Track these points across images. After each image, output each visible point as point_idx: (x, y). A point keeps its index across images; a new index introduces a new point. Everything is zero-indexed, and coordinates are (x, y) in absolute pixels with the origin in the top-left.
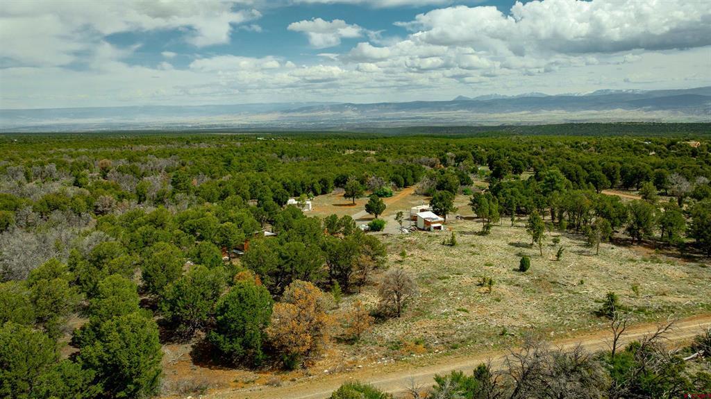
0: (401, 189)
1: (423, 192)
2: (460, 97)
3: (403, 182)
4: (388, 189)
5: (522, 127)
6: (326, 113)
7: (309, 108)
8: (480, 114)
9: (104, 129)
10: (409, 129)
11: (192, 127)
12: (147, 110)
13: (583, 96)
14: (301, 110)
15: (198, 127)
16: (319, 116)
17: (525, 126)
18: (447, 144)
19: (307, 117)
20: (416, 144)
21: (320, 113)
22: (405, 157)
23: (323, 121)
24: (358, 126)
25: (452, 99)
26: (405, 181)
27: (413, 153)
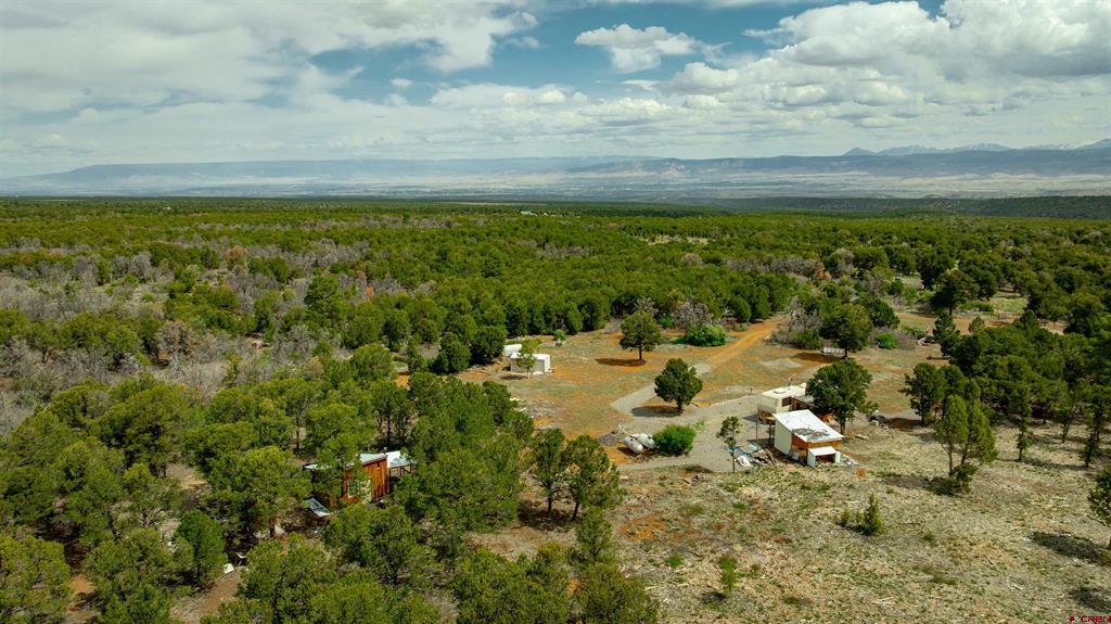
0: (744, 325)
1: (791, 339)
2: (855, 149)
3: (749, 313)
4: (716, 328)
5: (963, 201)
6: (636, 174)
7: (608, 166)
8: (888, 178)
9: (305, 193)
10: (769, 201)
11: (431, 192)
12: (367, 165)
13: (1075, 150)
14: (596, 168)
15: (440, 193)
16: (624, 179)
17: (968, 200)
18: (835, 230)
19: (604, 179)
20: (779, 227)
21: (626, 174)
22: (758, 256)
23: (631, 186)
24: (685, 196)
25: (841, 154)
26: (754, 309)
27: (774, 248)
